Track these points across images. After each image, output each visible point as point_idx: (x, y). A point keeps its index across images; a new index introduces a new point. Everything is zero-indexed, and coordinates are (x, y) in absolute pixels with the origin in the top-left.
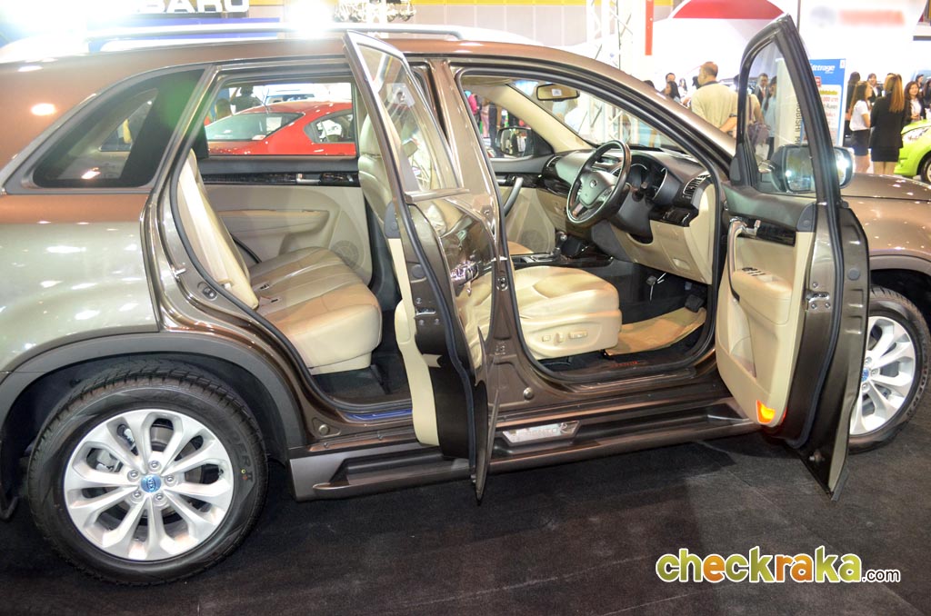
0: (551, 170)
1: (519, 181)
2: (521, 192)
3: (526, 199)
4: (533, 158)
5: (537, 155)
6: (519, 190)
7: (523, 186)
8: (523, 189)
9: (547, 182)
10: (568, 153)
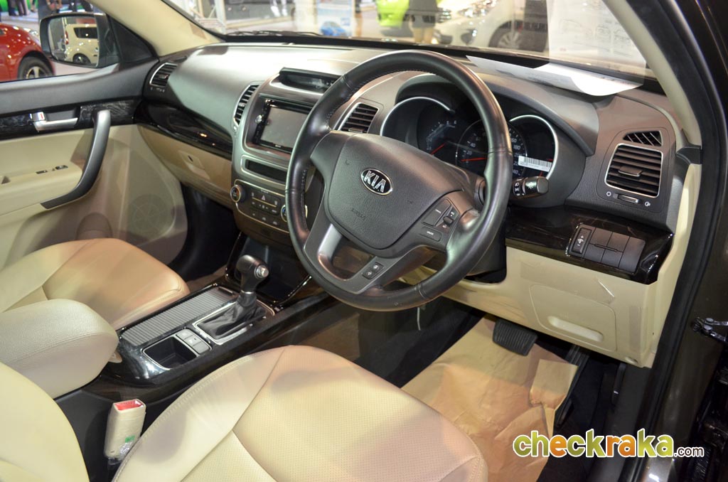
0: (159, 89)
1: (103, 117)
2: (111, 135)
3: (121, 145)
4: (121, 68)
5: (126, 64)
6: (107, 131)
7: (113, 122)
8: (113, 129)
9: (154, 111)
10: (185, 55)
